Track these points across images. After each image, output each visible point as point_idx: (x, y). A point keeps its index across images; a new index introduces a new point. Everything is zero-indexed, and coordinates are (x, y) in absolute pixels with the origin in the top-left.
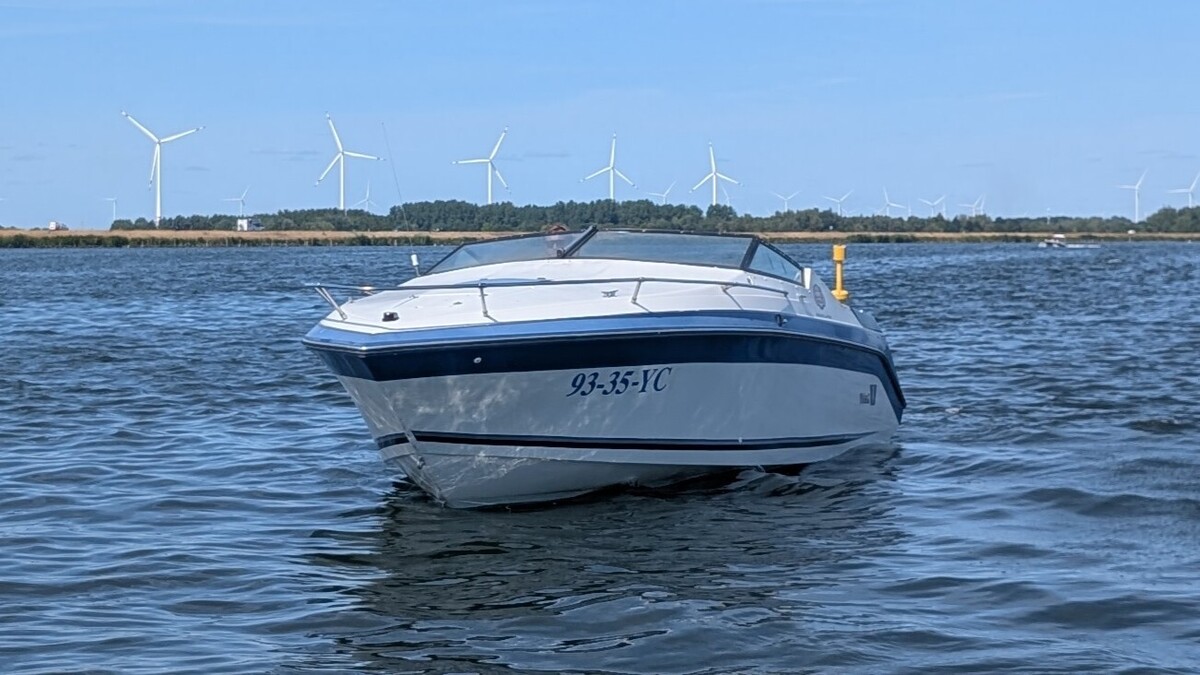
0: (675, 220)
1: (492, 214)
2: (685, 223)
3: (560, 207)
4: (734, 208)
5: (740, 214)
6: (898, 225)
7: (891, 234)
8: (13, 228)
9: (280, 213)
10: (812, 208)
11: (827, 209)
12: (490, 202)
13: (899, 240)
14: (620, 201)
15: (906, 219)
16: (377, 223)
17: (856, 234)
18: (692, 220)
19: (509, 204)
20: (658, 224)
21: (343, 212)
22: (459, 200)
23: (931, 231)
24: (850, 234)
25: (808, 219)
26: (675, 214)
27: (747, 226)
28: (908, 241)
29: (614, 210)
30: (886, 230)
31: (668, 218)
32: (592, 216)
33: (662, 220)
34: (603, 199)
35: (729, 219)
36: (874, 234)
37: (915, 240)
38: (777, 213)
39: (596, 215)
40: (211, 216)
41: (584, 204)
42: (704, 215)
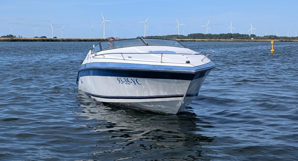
0: (244, 37)
1: (207, 36)
2: (246, 38)
3: (221, 35)
4: (256, 35)
5: (257, 36)
6: (289, 38)
7: (287, 40)
8: (119, 38)
9: (167, 35)
10: (272, 35)
11: (275, 35)
12: (207, 34)
13: (289, 41)
14: (233, 33)
15: (291, 37)
16: (185, 37)
17: (280, 40)
18: (247, 37)
19: (211, 34)
20: (240, 38)
21: (179, 35)
22: (201, 33)
23: (296, 39)
24: (279, 40)
25: (271, 37)
26: (244, 36)
27: (258, 38)
28: (291, 41)
29: (231, 35)
30: (287, 39)
31: (242, 37)
32: (227, 36)
33: (241, 37)
34: (229, 33)
35: (255, 37)
36: (284, 40)
37: (293, 41)
38: (265, 36)
39: (228, 36)
40: (154, 36)
41: (225, 34)
42: (250, 36)
